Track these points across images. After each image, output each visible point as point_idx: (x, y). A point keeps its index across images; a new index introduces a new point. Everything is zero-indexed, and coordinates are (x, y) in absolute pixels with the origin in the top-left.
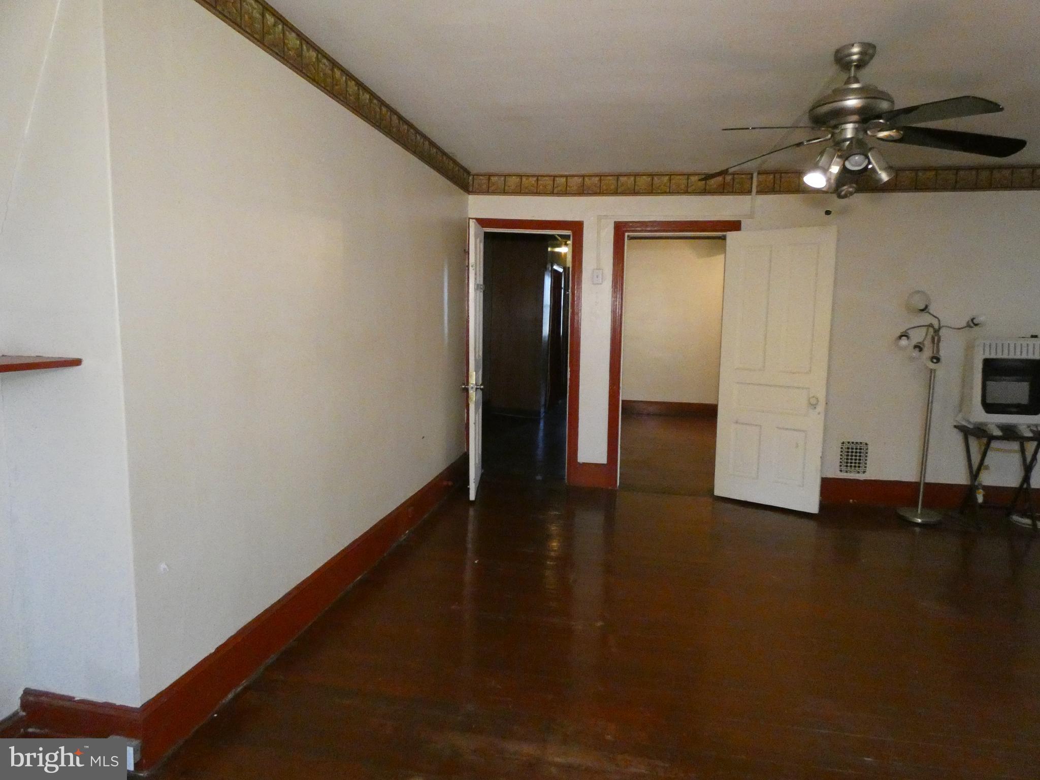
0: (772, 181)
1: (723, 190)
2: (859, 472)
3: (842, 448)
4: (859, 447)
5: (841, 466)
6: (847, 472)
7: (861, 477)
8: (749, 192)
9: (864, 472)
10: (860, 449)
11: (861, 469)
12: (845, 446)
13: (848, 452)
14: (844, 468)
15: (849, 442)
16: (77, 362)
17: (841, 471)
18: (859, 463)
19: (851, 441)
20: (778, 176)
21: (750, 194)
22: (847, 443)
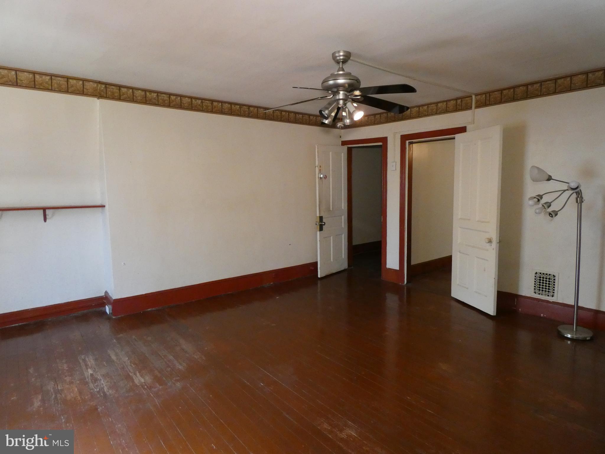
0: (485, 98)
1: (457, 109)
2: (548, 296)
3: (536, 277)
4: (548, 278)
5: (535, 289)
6: (539, 294)
7: (550, 299)
8: (470, 108)
9: (553, 296)
10: (549, 279)
11: (551, 294)
12: (538, 275)
13: (540, 280)
14: (537, 291)
15: (540, 273)
16: (103, 206)
17: (535, 293)
18: (549, 289)
19: (542, 272)
20: (488, 95)
21: (471, 109)
22: (539, 274)
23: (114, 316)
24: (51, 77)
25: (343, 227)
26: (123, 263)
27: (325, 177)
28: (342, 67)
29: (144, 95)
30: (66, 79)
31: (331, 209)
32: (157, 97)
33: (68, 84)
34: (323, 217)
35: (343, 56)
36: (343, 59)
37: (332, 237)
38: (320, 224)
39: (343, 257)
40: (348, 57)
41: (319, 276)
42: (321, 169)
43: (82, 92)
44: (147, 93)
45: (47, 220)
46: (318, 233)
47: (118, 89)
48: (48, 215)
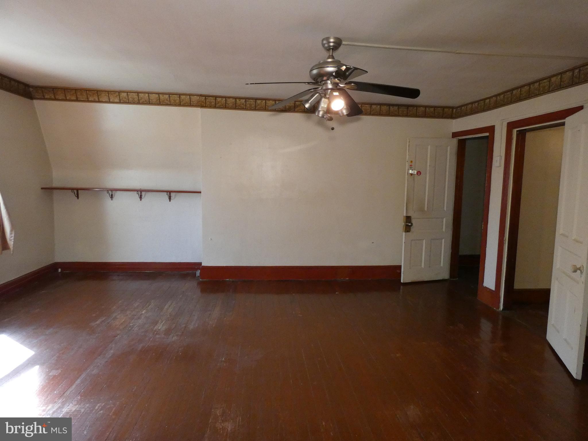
1: (574, 83)
16: (200, 192)
23: (201, 279)
24: (169, 95)
25: (444, 231)
26: (210, 239)
27: (419, 173)
28: (332, 55)
29: (234, 102)
30: (179, 95)
31: (426, 209)
32: (245, 103)
33: (180, 99)
34: (412, 217)
35: (333, 42)
36: (333, 46)
37: (424, 241)
38: (406, 225)
39: (442, 265)
40: (338, 43)
41: (402, 281)
42: (412, 165)
43: (190, 105)
44: (237, 100)
45: (171, 200)
46: (404, 233)
47: (215, 99)
48: (172, 197)
